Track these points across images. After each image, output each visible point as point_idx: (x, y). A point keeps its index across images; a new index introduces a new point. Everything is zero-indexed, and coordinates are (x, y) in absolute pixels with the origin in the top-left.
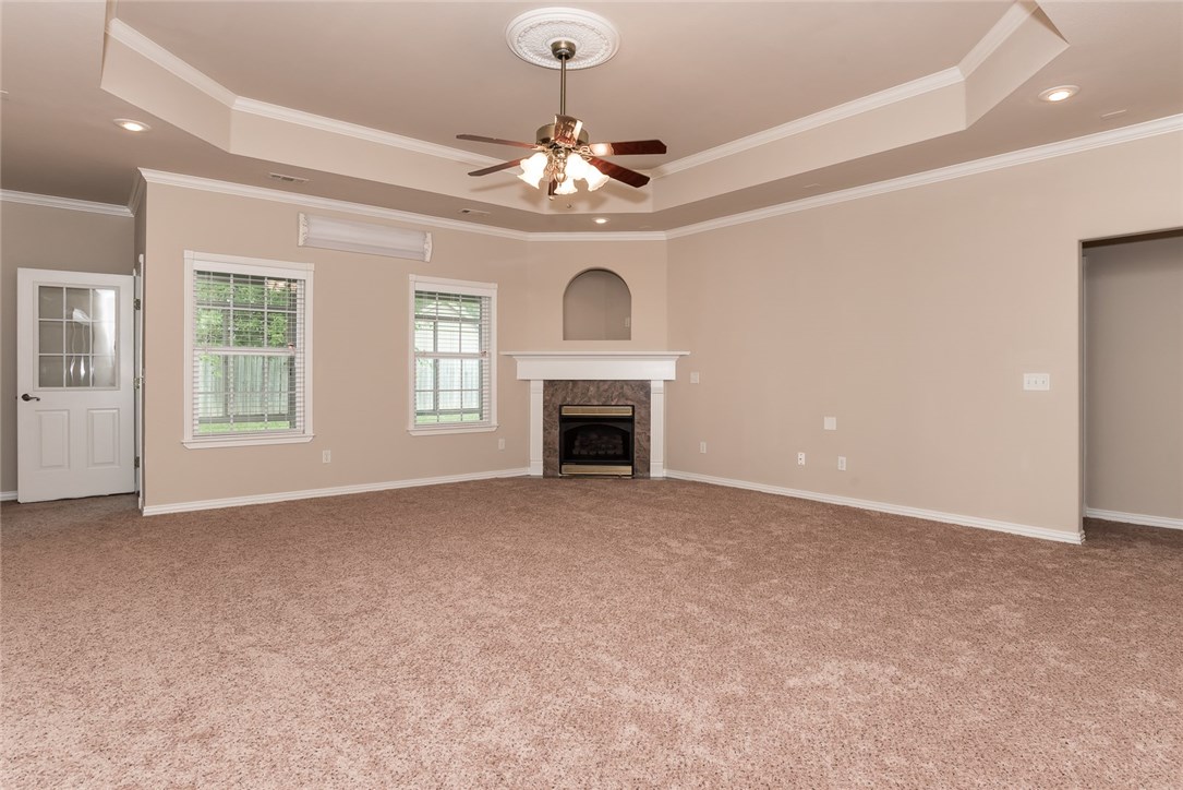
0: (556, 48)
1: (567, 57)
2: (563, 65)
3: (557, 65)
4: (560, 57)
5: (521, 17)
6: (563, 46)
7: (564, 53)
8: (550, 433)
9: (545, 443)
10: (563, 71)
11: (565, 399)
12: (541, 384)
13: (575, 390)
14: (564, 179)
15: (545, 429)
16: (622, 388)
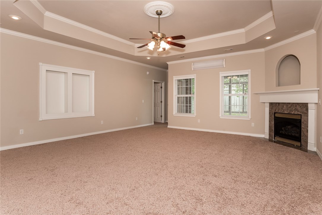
0: (157, 12)
1: (160, 14)
2: (159, 17)
3: (157, 16)
4: (158, 14)
5: (147, 5)
6: (159, 11)
7: (159, 13)
8: (271, 123)
9: (269, 127)
10: (159, 18)
11: (275, 110)
12: (268, 104)
13: (279, 107)
14: (160, 48)
15: (270, 121)
16: (296, 106)
